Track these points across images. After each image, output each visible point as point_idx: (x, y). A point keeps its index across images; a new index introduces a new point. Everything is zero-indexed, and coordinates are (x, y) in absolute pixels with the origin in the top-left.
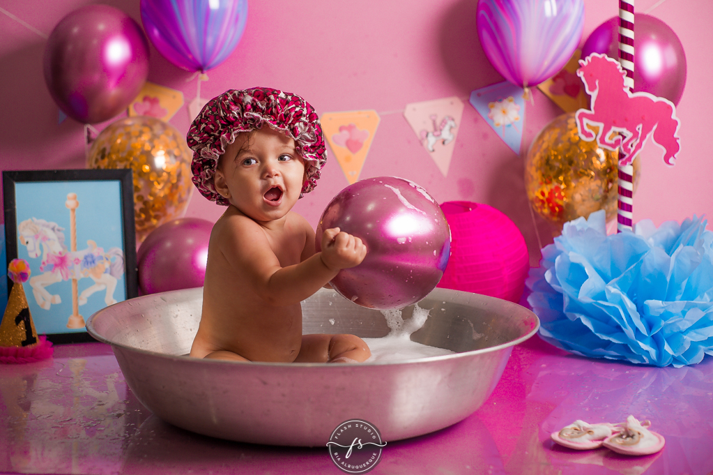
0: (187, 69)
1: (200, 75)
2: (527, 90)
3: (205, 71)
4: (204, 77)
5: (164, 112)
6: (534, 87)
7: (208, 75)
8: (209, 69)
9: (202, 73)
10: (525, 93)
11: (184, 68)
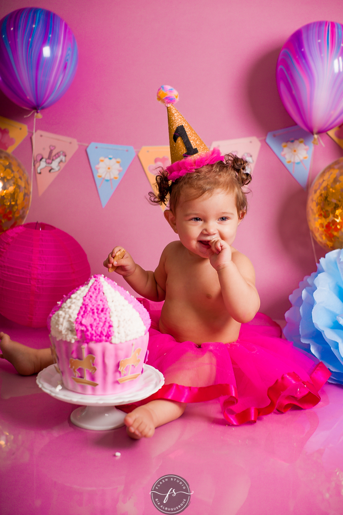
0: (27, 109)
1: (36, 114)
2: (316, 136)
3: (39, 111)
4: (39, 116)
5: (12, 141)
6: (324, 134)
7: (42, 114)
8: (43, 109)
9: (37, 112)
10: (315, 139)
11: (25, 108)
